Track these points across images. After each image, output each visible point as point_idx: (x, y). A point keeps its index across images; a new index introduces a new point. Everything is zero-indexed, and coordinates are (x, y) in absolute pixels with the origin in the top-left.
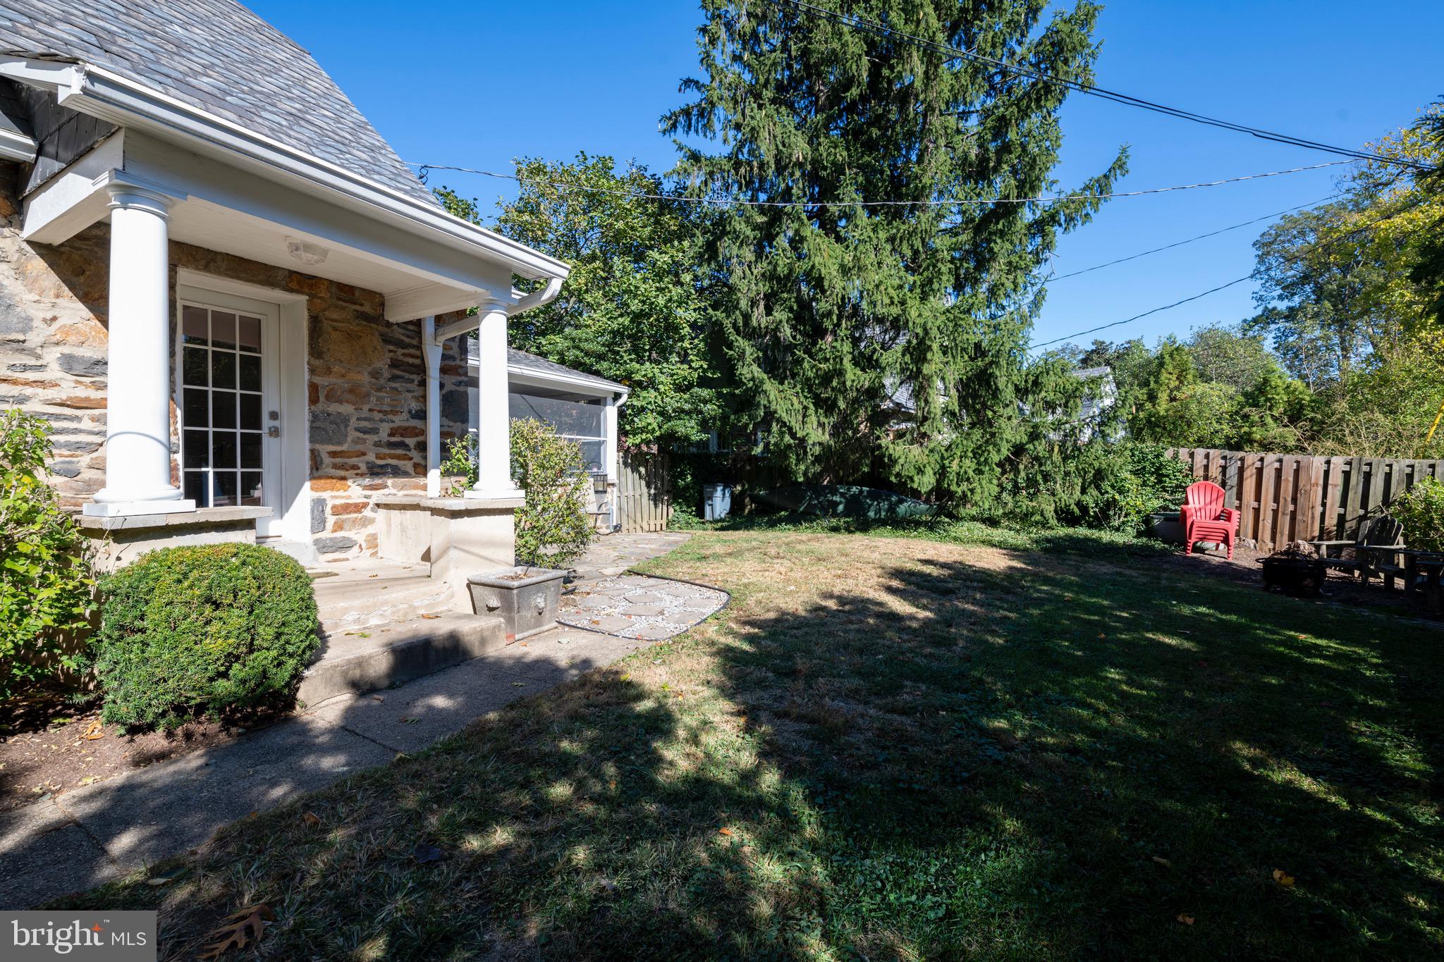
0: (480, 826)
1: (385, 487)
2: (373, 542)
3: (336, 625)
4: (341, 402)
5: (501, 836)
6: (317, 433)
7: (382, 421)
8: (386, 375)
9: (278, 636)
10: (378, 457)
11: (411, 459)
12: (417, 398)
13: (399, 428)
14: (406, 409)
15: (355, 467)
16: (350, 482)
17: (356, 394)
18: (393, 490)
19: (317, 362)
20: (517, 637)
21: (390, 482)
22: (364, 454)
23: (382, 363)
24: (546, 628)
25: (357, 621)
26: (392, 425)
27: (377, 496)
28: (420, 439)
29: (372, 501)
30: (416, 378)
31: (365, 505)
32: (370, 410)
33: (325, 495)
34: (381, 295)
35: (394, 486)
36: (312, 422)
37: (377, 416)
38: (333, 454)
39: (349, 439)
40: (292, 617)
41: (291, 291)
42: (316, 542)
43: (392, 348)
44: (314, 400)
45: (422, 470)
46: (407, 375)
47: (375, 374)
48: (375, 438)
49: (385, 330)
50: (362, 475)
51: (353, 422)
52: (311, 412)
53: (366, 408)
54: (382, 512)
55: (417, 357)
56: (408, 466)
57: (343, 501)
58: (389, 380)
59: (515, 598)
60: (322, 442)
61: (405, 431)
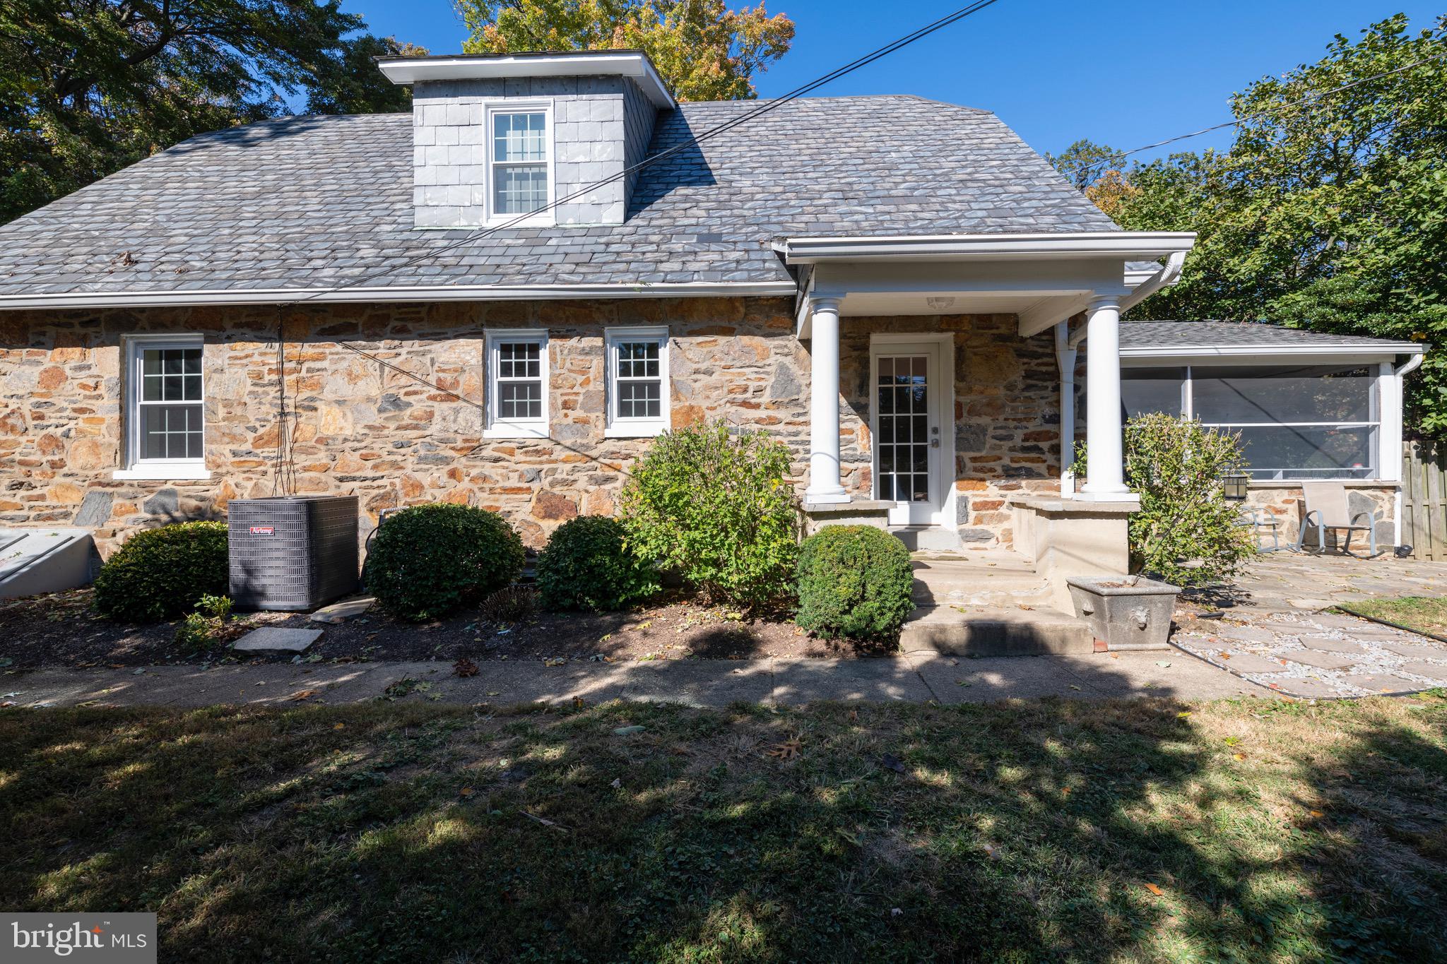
0: (935, 766)
1: (1020, 487)
2: (1008, 536)
3: (944, 599)
4: (980, 415)
5: (944, 779)
6: (962, 443)
7: (1016, 428)
8: (1021, 386)
9: (879, 593)
10: (1012, 460)
11: (1045, 461)
12: (1050, 404)
13: (1033, 433)
14: (1040, 415)
15: (992, 470)
16: (988, 483)
17: (993, 407)
18: (1027, 490)
19: (962, 385)
20: (1110, 647)
21: (1024, 483)
22: (1000, 458)
23: (1017, 376)
24: (1151, 646)
25: (961, 598)
26: (1026, 431)
27: (1012, 496)
28: (1054, 442)
29: (1007, 500)
30: (1050, 384)
31: (1001, 503)
32: (1006, 419)
33: (968, 493)
34: (1015, 315)
35: (1028, 487)
36: (957, 434)
37: (1012, 424)
38: (974, 459)
39: (987, 446)
40: (889, 582)
41: (942, 331)
42: (961, 532)
43: (1025, 360)
44: (959, 416)
45: (1055, 472)
46: (1040, 383)
47: (1010, 387)
48: (1010, 444)
49: (1020, 345)
50: (998, 477)
51: (991, 431)
52: (957, 426)
53: (1001, 418)
54: (1015, 509)
55: (1051, 364)
56: (1042, 468)
57: (981, 499)
58: (1023, 390)
59: (1106, 605)
60: (965, 450)
61: (1038, 436)
